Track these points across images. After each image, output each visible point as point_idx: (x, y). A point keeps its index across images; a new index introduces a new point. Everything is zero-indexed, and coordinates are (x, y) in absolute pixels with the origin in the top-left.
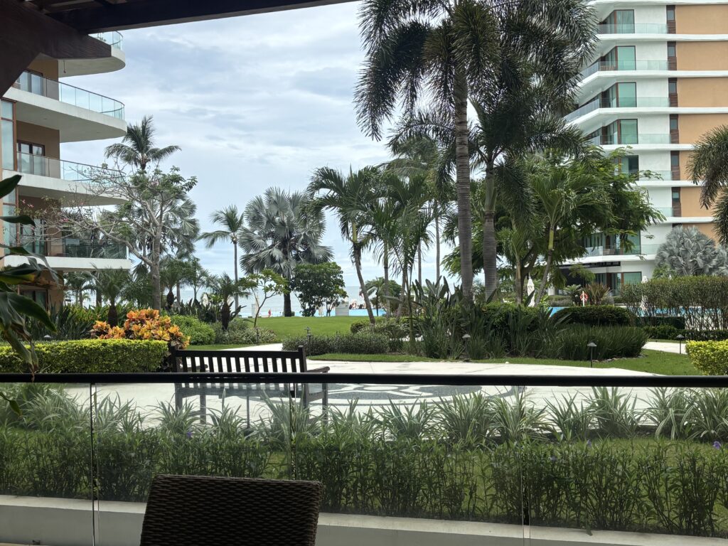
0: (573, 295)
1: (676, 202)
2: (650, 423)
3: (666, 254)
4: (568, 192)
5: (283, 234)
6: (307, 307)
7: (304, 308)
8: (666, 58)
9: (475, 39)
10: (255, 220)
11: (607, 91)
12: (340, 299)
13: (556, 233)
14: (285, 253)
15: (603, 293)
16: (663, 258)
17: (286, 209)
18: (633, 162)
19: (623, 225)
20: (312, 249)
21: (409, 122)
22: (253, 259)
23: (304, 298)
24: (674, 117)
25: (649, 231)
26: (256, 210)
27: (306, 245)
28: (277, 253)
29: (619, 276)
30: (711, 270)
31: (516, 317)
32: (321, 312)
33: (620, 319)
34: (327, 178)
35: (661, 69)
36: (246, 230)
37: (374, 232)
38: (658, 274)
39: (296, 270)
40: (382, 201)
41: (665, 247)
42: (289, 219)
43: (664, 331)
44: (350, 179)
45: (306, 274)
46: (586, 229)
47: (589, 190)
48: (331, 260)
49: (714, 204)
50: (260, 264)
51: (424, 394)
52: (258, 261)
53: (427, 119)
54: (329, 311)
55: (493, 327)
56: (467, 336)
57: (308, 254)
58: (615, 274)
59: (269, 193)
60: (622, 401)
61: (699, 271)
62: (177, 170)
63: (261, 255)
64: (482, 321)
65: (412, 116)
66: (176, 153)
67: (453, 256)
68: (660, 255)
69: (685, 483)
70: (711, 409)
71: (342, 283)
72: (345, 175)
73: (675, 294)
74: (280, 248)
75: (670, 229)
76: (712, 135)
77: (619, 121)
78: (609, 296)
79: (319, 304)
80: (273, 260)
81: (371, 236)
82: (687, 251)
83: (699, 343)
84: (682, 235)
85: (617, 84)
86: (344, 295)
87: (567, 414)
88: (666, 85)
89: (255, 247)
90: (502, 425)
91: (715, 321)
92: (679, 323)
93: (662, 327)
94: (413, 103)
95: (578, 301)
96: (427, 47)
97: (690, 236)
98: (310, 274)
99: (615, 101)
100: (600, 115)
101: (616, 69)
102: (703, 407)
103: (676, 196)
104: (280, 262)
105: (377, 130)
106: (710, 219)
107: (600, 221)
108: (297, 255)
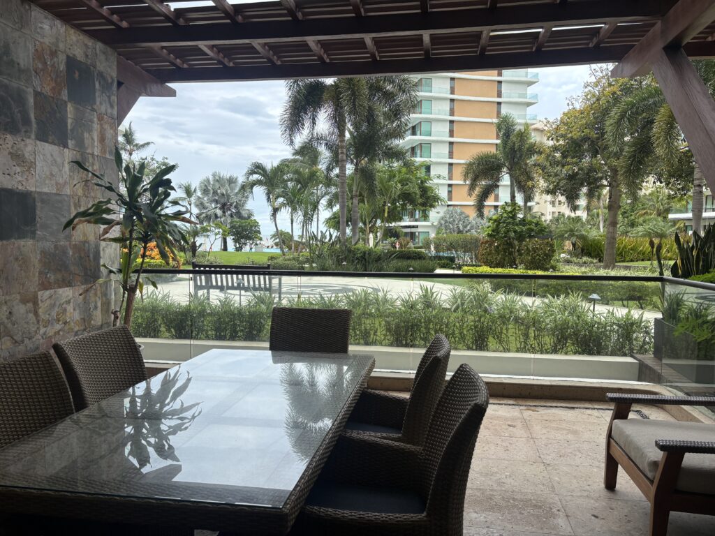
0: (392, 244)
1: (450, 192)
2: (448, 306)
3: (443, 222)
4: (397, 185)
5: (223, 201)
6: (238, 246)
7: (235, 246)
8: (449, 109)
9: (353, 94)
10: (205, 191)
11: (415, 126)
12: (258, 242)
13: (389, 207)
14: (224, 212)
15: (408, 243)
16: (441, 225)
17: (225, 186)
18: (428, 169)
19: (424, 205)
20: (241, 211)
21: (311, 139)
22: (204, 215)
23: (236, 241)
24: (451, 143)
25: (438, 209)
26: (206, 186)
27: (237, 208)
28: (219, 212)
29: (417, 234)
30: (466, 232)
31: (369, 254)
32: (247, 249)
33: (420, 257)
34: (258, 168)
35: (445, 115)
36: (199, 198)
37: (285, 202)
38: (438, 233)
39: (231, 223)
40: (290, 184)
41: (442, 218)
42: (227, 191)
43: (444, 264)
44: (272, 170)
45: (237, 226)
46: (403, 206)
47: (407, 184)
48: (253, 218)
49: (474, 195)
50: (208, 218)
51: (327, 293)
52: (207, 216)
53: (321, 137)
54: (251, 249)
55: (357, 258)
56: (344, 263)
57: (239, 214)
58: (415, 233)
59: (214, 175)
60: (435, 295)
61: (460, 232)
62: (167, 159)
63: (209, 213)
64: (351, 255)
65: (312, 134)
66: (151, 145)
67: (330, 219)
68: (440, 222)
69: (476, 327)
70: (479, 299)
71: (259, 232)
72: (269, 167)
73: (451, 244)
74: (220, 209)
75: (446, 208)
76: (476, 156)
77: (421, 144)
78: (411, 245)
79: (245, 244)
80: (216, 216)
81: (283, 205)
82: (454, 221)
83: (469, 268)
84: (452, 212)
85: (420, 122)
86: (261, 239)
87: (407, 302)
88: (447, 125)
89: (205, 208)
90: (376, 306)
91: (471, 258)
92: (452, 260)
93: (443, 261)
94: (313, 127)
95: (395, 247)
96: (325, 95)
97: (456, 212)
98: (240, 226)
99: (419, 132)
100: (411, 140)
101: (421, 113)
102: (475, 298)
103: (450, 189)
104: (221, 218)
105: (293, 142)
106: (472, 203)
107: (412, 202)
108: (231, 214)
